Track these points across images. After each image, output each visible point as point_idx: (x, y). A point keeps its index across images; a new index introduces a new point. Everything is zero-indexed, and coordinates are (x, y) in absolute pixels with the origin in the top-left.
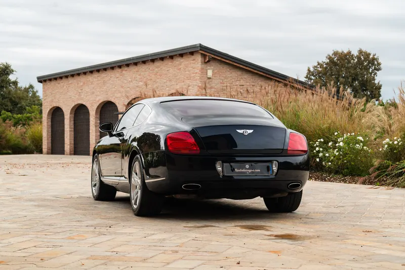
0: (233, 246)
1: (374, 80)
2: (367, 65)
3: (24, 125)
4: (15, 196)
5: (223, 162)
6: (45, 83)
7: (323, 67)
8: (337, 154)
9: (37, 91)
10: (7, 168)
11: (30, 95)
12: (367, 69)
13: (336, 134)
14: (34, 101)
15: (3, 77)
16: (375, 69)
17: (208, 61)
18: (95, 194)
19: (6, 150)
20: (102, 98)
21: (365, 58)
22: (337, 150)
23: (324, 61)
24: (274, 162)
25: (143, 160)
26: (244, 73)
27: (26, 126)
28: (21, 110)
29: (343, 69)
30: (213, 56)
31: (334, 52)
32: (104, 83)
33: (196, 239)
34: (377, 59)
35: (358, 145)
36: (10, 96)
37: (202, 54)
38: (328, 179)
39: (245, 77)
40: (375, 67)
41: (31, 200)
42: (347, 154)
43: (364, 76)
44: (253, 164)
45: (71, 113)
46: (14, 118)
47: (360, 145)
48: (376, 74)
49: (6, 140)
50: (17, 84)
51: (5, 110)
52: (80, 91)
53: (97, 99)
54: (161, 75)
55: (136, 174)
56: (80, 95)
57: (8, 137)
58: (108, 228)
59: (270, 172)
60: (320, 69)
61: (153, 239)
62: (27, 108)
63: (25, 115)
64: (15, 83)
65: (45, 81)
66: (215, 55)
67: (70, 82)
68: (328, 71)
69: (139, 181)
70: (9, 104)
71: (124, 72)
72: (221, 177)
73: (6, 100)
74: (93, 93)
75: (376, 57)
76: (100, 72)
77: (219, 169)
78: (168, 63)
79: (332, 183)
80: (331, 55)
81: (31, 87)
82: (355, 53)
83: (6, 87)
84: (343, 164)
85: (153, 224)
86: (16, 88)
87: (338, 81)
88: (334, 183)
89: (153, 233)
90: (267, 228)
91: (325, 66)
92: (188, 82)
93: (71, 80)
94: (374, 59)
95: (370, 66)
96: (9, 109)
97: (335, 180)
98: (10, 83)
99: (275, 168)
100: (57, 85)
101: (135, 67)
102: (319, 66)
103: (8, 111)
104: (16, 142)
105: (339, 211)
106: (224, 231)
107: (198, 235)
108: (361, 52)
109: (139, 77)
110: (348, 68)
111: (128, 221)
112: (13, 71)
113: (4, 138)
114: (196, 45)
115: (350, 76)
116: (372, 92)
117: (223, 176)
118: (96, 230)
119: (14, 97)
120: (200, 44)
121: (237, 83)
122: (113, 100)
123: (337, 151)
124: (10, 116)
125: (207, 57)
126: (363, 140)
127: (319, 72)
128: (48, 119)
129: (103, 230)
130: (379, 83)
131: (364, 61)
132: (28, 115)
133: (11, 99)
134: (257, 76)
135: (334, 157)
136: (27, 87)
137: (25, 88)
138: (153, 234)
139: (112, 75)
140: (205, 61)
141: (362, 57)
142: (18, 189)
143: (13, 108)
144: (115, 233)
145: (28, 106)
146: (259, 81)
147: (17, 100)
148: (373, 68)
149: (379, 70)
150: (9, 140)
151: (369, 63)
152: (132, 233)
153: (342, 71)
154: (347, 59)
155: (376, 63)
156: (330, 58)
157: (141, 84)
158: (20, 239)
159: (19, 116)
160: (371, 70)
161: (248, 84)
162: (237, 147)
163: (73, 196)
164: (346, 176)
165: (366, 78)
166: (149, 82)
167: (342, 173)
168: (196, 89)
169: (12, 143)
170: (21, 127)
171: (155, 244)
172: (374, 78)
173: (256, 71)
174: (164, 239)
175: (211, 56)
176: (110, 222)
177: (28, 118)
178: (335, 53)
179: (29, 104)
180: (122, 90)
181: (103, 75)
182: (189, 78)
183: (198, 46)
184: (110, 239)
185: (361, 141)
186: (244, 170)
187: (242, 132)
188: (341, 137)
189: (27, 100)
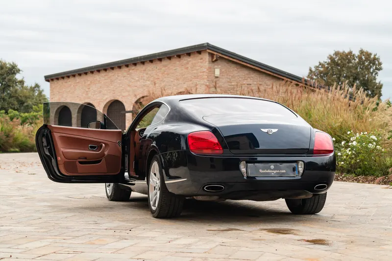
0: (265, 253)
1: (375, 79)
2: (368, 65)
3: (31, 123)
4: (27, 196)
5: (247, 162)
6: (52, 82)
7: (324, 67)
8: (350, 153)
9: (43, 91)
10: (15, 166)
11: (36, 94)
12: (368, 69)
13: (349, 133)
14: (40, 100)
15: (10, 76)
16: (377, 69)
17: (216, 60)
18: (109, 195)
19: (14, 148)
20: (109, 97)
21: (366, 58)
22: (350, 149)
23: (326, 61)
24: (300, 162)
25: (163, 160)
26: (251, 72)
27: (33, 125)
28: (28, 109)
29: (344, 69)
30: (220, 55)
31: (336, 52)
32: (112, 81)
33: (223, 244)
34: (378, 59)
35: (371, 145)
36: (17, 95)
37: (209, 53)
38: (341, 178)
39: (253, 76)
40: (376, 67)
41: (44, 201)
42: (360, 153)
43: (365, 76)
44: (278, 164)
45: (78, 112)
46: (21, 117)
47: (373, 144)
48: (377, 73)
49: (14, 139)
50: (23, 83)
51: (11, 108)
52: (87, 90)
53: (104, 98)
54: (168, 74)
55: (155, 174)
56: (87, 94)
57: (16, 135)
58: (128, 231)
59: (296, 172)
60: (322, 69)
61: (179, 245)
62: (34, 106)
63: (32, 113)
64: (22, 82)
65: (52, 80)
66: (222, 54)
67: (77, 82)
68: (329, 70)
69: (158, 182)
70: (16, 103)
71: (131, 71)
72: (245, 178)
73: (13, 99)
74: (100, 92)
75: (377, 57)
76: (107, 71)
77: (243, 170)
78: (176, 62)
79: (345, 182)
80: (332, 55)
81: (37, 86)
82: (356, 53)
83: (13, 86)
84: (356, 163)
85: (174, 227)
86: (22, 87)
87: (340, 80)
88: (347, 183)
89: (176, 237)
90: (295, 232)
91: (326, 66)
92: (195, 81)
93: (78, 79)
94: (375, 59)
95: (371, 66)
96: (16, 108)
97: (348, 180)
98: (16, 83)
99: (301, 170)
100: (64, 84)
101: (142, 66)
102: (320, 66)
103: (15, 110)
104: (23, 140)
105: (364, 214)
106: (250, 235)
107: (224, 240)
108: (362, 52)
109: (146, 76)
110: (349, 68)
111: (147, 223)
112: (19, 70)
113: (11, 137)
114: (203, 44)
115: (352, 76)
116: (373, 91)
117: (248, 177)
118: (116, 234)
119: (21, 96)
120: (208, 43)
121: (244, 82)
122: (120, 99)
123: (350, 151)
124: (17, 115)
125: (215, 56)
126: (376, 139)
127: (321, 72)
128: (55, 117)
129: (124, 234)
130: (379, 83)
131: (365, 60)
132: (35, 114)
133: (17, 98)
134: (264, 75)
135: (347, 156)
136: (33, 86)
137: (31, 87)
138: (177, 239)
139: (120, 75)
140: (212, 59)
141: (363, 57)
142: (29, 188)
143: (19, 107)
144: (137, 237)
145: (35, 105)
146: (266, 80)
147: (23, 99)
148: (374, 68)
149: (380, 69)
150: (17, 138)
151: (370, 63)
152: (154, 237)
153: (343, 71)
154: (348, 59)
155: (377, 62)
156: (331, 58)
157: (148, 83)
158: (38, 244)
159: (26, 114)
160: (372, 70)
161: (255, 83)
162: (259, 147)
163: (87, 196)
164: (358, 176)
165: (368, 78)
166: (157, 81)
167: (355, 172)
168: (204, 87)
169: (20, 141)
170: (28, 125)
171: (180, 250)
172: (375, 77)
173: (263, 71)
174: (190, 244)
175: (219, 55)
176: (130, 225)
177: (35, 116)
178: (337, 54)
179: (35, 102)
180: (129, 88)
181: (110, 74)
182: (196, 77)
183: (206, 45)
184: (133, 244)
185: (374, 140)
186: (269, 171)
187: (267, 131)
188: (354, 136)
189: (33, 99)
